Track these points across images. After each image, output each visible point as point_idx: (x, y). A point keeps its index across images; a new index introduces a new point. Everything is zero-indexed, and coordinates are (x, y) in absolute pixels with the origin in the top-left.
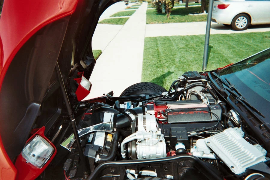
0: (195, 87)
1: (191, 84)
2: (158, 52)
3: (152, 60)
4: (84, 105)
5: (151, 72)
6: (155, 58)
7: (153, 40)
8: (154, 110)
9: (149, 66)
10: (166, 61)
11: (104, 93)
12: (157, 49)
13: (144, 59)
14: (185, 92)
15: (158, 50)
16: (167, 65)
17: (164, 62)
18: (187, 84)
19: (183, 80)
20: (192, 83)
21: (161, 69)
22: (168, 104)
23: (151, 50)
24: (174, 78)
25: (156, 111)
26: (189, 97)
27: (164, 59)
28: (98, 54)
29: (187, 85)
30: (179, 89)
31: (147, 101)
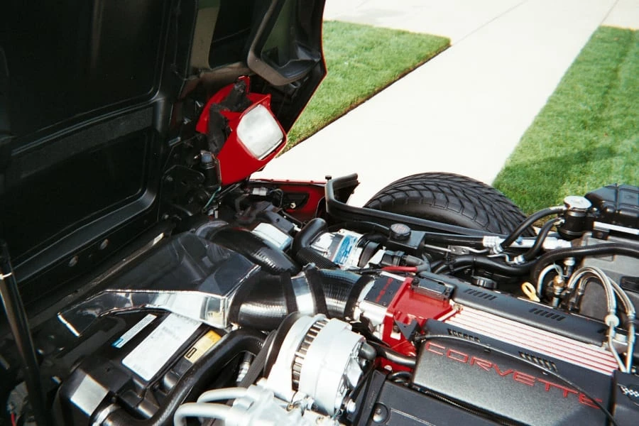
0: (617, 257)
1: (605, 238)
2: (615, 78)
3: (580, 100)
4: (263, 193)
5: (554, 135)
6: (594, 96)
7: (620, 37)
8: (386, 306)
9: (560, 114)
10: (622, 110)
11: (329, 174)
12: (614, 67)
13: (559, 91)
14: (570, 262)
15: (616, 71)
16: (617, 124)
17: (613, 113)
18: (590, 234)
19: (580, 215)
20: (610, 237)
21: (590, 135)
22: (456, 299)
23: (594, 68)
24: (617, 173)
25: (391, 315)
26: (580, 287)
27: (618, 103)
28: (435, 49)
29: (588, 241)
30: (551, 244)
31: (401, 253)
